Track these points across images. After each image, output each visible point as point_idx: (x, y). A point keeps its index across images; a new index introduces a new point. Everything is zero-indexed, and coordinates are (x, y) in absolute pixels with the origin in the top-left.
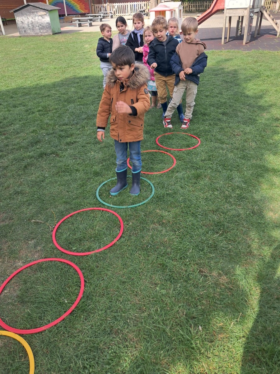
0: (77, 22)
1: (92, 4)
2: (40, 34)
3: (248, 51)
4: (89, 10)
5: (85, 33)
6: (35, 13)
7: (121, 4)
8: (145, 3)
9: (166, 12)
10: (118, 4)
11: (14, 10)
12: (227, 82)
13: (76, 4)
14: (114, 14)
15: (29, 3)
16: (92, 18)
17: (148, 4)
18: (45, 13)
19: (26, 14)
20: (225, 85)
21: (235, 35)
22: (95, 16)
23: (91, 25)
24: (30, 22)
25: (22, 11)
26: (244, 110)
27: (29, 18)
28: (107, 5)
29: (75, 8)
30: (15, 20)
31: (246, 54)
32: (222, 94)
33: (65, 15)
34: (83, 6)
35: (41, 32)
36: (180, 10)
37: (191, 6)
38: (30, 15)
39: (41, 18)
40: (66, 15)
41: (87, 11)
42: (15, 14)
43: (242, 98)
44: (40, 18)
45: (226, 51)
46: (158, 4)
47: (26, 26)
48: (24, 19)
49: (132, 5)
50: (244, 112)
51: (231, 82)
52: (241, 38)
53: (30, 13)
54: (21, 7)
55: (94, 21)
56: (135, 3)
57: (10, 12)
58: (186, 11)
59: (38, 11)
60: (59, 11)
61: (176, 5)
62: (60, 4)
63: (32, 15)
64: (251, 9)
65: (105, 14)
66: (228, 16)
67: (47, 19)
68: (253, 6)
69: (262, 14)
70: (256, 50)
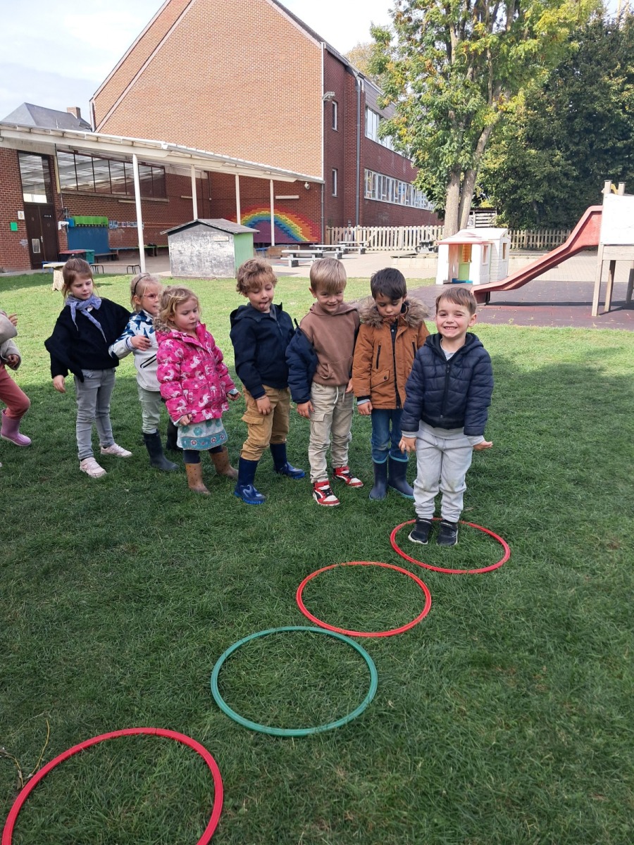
0: (291, 258)
1: (327, 227)
2: (212, 275)
4: (320, 237)
5: (301, 279)
6: (208, 237)
7: (384, 229)
8: (435, 228)
9: (473, 246)
10: (380, 229)
11: (169, 230)
13: (295, 225)
14: (370, 246)
15: (202, 220)
16: (322, 251)
17: (439, 230)
18: (227, 238)
19: (190, 238)
21: (623, 298)
22: (331, 249)
24: (196, 253)
25: (184, 232)
27: (195, 245)
29: (291, 232)
30: (167, 249)
33: (270, 244)
34: (309, 229)
35: (215, 271)
36: (504, 244)
37: (531, 239)
38: (197, 240)
39: (218, 246)
40: (273, 244)
41: (314, 239)
42: (170, 237)
44: (216, 246)
45: (602, 329)
46: (459, 230)
47: (186, 259)
48: (185, 246)
49: (407, 232)
53: (198, 236)
54: (183, 225)
56: (415, 228)
57: (161, 233)
58: (522, 248)
59: (214, 234)
60: (255, 235)
61: (498, 235)
62: (262, 225)
63: (201, 241)
66: (608, 258)
67: (230, 249)
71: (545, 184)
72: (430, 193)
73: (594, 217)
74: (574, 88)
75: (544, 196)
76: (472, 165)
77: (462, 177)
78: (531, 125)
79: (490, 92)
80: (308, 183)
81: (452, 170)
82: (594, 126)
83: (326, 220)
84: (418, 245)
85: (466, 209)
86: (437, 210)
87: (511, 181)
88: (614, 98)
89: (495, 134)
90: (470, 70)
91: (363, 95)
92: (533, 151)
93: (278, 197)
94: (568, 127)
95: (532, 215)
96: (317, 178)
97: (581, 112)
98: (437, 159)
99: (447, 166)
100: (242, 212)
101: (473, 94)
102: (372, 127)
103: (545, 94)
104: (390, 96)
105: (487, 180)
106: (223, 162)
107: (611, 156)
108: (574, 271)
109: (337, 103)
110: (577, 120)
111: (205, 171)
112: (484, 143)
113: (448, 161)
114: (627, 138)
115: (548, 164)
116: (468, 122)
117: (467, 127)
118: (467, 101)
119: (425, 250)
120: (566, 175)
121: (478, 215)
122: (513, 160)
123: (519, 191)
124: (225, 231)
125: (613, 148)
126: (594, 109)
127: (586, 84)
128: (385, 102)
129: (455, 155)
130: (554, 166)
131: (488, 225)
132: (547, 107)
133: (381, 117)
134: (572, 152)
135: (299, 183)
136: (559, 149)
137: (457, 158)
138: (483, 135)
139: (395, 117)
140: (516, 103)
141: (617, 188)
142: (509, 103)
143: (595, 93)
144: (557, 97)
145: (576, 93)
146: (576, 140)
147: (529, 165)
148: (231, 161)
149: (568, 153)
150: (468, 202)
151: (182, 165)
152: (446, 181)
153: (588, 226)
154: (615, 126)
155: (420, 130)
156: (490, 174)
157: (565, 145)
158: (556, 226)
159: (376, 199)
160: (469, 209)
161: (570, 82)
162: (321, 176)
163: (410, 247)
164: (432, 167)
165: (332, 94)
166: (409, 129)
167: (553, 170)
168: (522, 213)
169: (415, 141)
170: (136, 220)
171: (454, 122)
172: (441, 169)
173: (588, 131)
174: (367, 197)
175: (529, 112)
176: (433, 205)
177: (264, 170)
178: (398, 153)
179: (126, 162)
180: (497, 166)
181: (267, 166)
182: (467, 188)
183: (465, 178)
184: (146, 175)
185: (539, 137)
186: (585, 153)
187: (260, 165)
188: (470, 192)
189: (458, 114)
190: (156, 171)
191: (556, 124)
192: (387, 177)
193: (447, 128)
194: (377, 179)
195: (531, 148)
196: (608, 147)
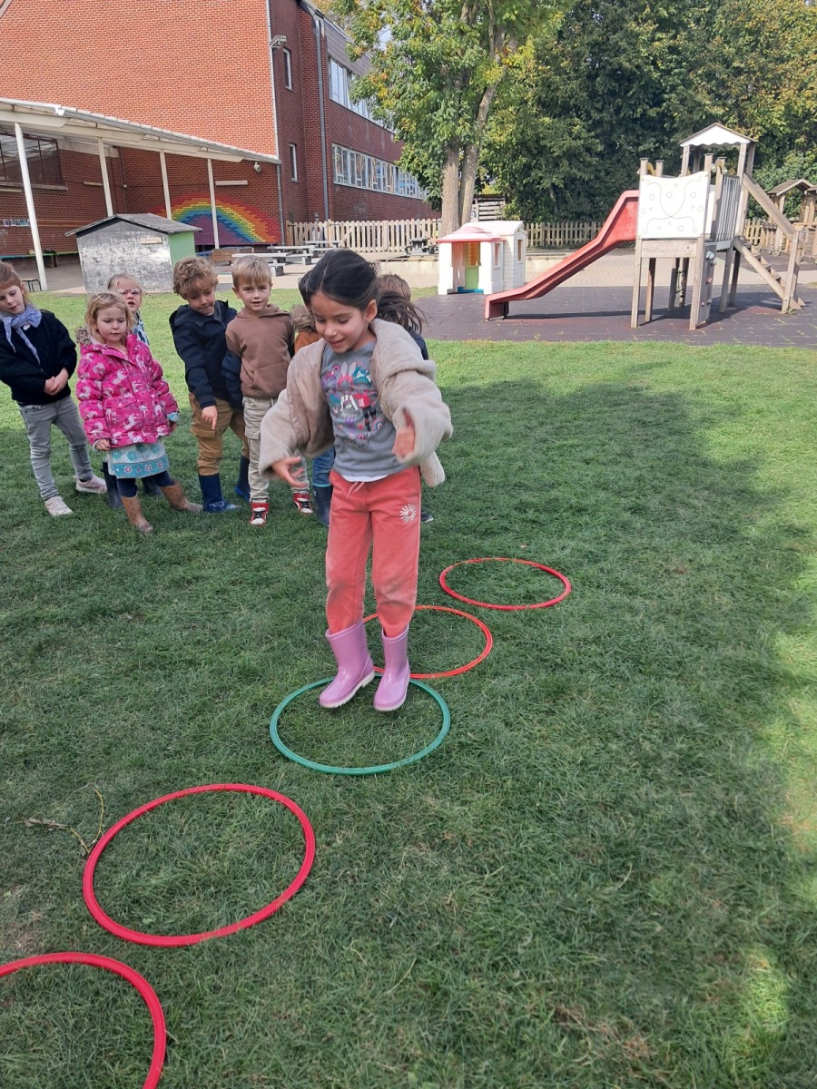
1: (288, 222)
3: (704, 347)
4: (279, 236)
6: (134, 239)
7: (363, 224)
8: (429, 222)
9: (482, 244)
10: (358, 224)
11: (78, 230)
12: (644, 424)
13: (244, 221)
15: (120, 216)
16: (284, 255)
17: (434, 225)
18: (159, 239)
19: (109, 241)
20: (640, 431)
21: (667, 306)
22: (294, 252)
23: (280, 272)
24: (118, 260)
25: (99, 232)
26: (696, 502)
27: (116, 250)
28: (328, 226)
29: (242, 231)
30: (77, 255)
31: (698, 352)
32: (630, 456)
33: (214, 246)
34: (263, 227)
36: (520, 241)
37: (549, 235)
38: (119, 243)
39: (148, 251)
40: (217, 247)
41: (272, 239)
42: (79, 240)
43: (690, 469)
44: (145, 250)
45: (645, 343)
46: (460, 225)
47: (105, 269)
48: (103, 252)
49: (392, 228)
50: (694, 507)
51: (658, 425)
52: (684, 312)
53: (119, 238)
54: (96, 223)
55: (289, 263)
56: (402, 223)
57: (67, 234)
58: (538, 246)
59: (141, 235)
60: (196, 234)
61: (510, 229)
62: (201, 220)
63: (124, 244)
64: (708, 241)
65: (319, 246)
66: (647, 256)
67: (163, 255)
68: (713, 235)
69: (738, 255)
70: (724, 345)
71: (565, 162)
72: (420, 176)
73: (630, 205)
74: (595, 37)
75: (564, 179)
76: (474, 137)
77: (461, 153)
78: (543, 84)
79: (492, 40)
80: (259, 163)
81: (449, 145)
82: (620, 86)
83: (286, 213)
84: (408, 244)
85: (468, 197)
86: (430, 199)
87: (523, 159)
88: (643, 50)
89: (500, 97)
90: (465, 10)
91: (324, 40)
92: (547, 120)
93: (219, 183)
94: (588, 87)
95: (548, 204)
96: (270, 156)
97: (604, 67)
98: (429, 132)
99: (441, 140)
100: (172, 206)
101: (470, 43)
102: (340, 88)
103: (559, 43)
104: (364, 43)
105: (492, 157)
106: (143, 133)
107: (642, 126)
108: (608, 274)
109: (290, 52)
110: (598, 79)
111: (114, 147)
112: (487, 110)
113: (443, 133)
114: (658, 104)
115: (566, 136)
116: (465, 80)
117: (465, 86)
118: (463, 52)
119: (417, 251)
120: (588, 150)
121: (482, 204)
122: (523, 131)
123: (533, 174)
124: (156, 230)
125: (644, 115)
126: (620, 65)
127: (608, 31)
128: (358, 50)
129: (451, 124)
130: (574, 139)
131: (495, 217)
132: (562, 62)
133: (350, 73)
134: (594, 121)
135: (247, 164)
136: (579, 116)
137: (454, 128)
138: (485, 98)
139: (370, 73)
140: (524, 56)
141: (655, 168)
142: (516, 56)
143: (620, 43)
144: (573, 48)
145: (597, 43)
146: (599, 105)
147: (544, 139)
148: (154, 133)
149: (590, 122)
150: (469, 186)
151: (84, 138)
152: (442, 159)
153: (622, 216)
154: (645, 87)
155: (404, 91)
156: (495, 150)
157: (586, 111)
158: (578, 216)
159: (349, 184)
160: (472, 195)
161: (589, 28)
162: (275, 154)
163: (397, 248)
164: (423, 141)
165: (283, 39)
166: (391, 89)
167: (574, 143)
168: (536, 200)
169: (399, 106)
170: (27, 216)
171: (448, 80)
172: (434, 143)
173: (613, 94)
174: (336, 182)
175: (540, 68)
176: (426, 191)
177: (198, 145)
178: (377, 122)
179: (7, 134)
180: (503, 139)
181: (202, 140)
182: (467, 169)
183: (465, 155)
184: (35, 151)
185: (554, 101)
186: (610, 122)
187: (193, 138)
188: (471, 173)
189: (452, 69)
190: (46, 147)
191: (574, 84)
192: (362, 155)
193: (440, 88)
194: (349, 157)
195: (544, 116)
196: (638, 115)
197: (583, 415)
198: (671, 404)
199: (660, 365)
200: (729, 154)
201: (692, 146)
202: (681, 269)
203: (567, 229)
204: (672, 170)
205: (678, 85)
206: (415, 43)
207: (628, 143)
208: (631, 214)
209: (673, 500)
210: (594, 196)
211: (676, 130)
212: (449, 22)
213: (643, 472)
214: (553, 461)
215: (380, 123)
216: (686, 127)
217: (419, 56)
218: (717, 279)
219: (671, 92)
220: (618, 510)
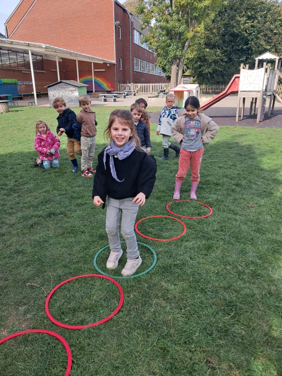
0: (103, 98)
1: (118, 84)
3: (262, 129)
4: (115, 88)
5: (109, 107)
6: (66, 89)
7: (144, 84)
8: (166, 84)
9: (184, 92)
10: (142, 84)
11: (48, 86)
12: (241, 155)
13: (103, 83)
14: (137, 92)
15: (62, 81)
16: (116, 95)
17: (168, 85)
18: (75, 89)
19: (58, 89)
20: (239, 157)
21: (249, 114)
22: (120, 94)
23: (115, 100)
25: (55, 86)
26: (258, 183)
27: (60, 92)
28: (132, 85)
29: (102, 86)
30: (47, 94)
31: (260, 131)
32: (235, 166)
33: (93, 91)
34: (110, 85)
35: (70, 104)
36: (197, 91)
37: (207, 89)
38: (61, 90)
40: (94, 92)
41: (112, 89)
42: (49, 89)
43: (257, 171)
44: (70, 92)
45: (241, 127)
46: (177, 85)
48: (56, 93)
49: (153, 86)
50: (258, 185)
51: (245, 155)
52: (255, 116)
53: (62, 88)
54: (54, 83)
55: (118, 98)
56: (157, 84)
57: (44, 87)
58: (203, 93)
59: (69, 87)
61: (194, 87)
62: (89, 82)
63: (63, 90)
64: (264, 92)
65: (128, 92)
66: (242, 97)
67: (76, 94)
68: (266, 90)
69: (275, 97)
70: (269, 128)
71: (213, 64)
72: (163, 68)
73: (237, 79)
74: (225, 22)
75: (213, 70)
76: (182, 56)
77: (178, 61)
78: (207, 38)
79: (190, 23)
80: (109, 64)
81: (174, 58)
82: (234, 38)
83: (117, 80)
84: (159, 92)
86: (167, 76)
87: (199, 63)
88: (242, 26)
89: (192, 42)
90: (181, 13)
91: (132, 23)
92: (208, 50)
93: (95, 70)
94: (222, 39)
95: (207, 79)
96: (113, 61)
97: (228, 32)
98: (167, 53)
99: (171, 56)
100: (79, 78)
101: (182, 24)
102: (137, 39)
103: (212, 24)
104: (146, 24)
105: (188, 63)
106: (71, 54)
107: (241, 52)
108: (228, 103)
109: (121, 27)
110: (226, 36)
111: (61, 58)
112: (187, 46)
113: (172, 54)
114: (247, 44)
115: (214, 56)
116: (180, 37)
117: (180, 39)
118: (180, 27)
119: (162, 94)
120: (222, 60)
121: (185, 78)
122: (199, 54)
123: (202, 68)
124: (73, 86)
125: (242, 48)
126: (234, 31)
127: (230, 20)
128: (144, 26)
129: (175, 51)
130: (217, 57)
131: (189, 83)
132: (214, 30)
133: (141, 34)
134: (224, 51)
135: (105, 64)
136: (219, 49)
137: (176, 53)
138: (187, 42)
139: (148, 34)
140: (200, 28)
141: (246, 67)
142: (198, 28)
143: (234, 24)
144: (218, 26)
145: (226, 24)
146: (226, 45)
147: (206, 56)
148: (74, 54)
149: (223, 51)
150: (180, 72)
151: (51, 55)
152: (171, 63)
153: (234, 83)
154: (242, 39)
155: (159, 40)
156: (189, 60)
157: (221, 47)
158: (218, 83)
159: (139, 71)
160: (181, 75)
161: (223, 19)
163: (155, 93)
164: (165, 57)
165: (119, 22)
166: (154, 39)
167: (216, 58)
168: (203, 77)
169: (157, 45)
170: (32, 81)
171: (174, 36)
172: (169, 58)
173: (231, 41)
174: (135, 70)
175: (206, 32)
176: (165, 74)
177: (89, 58)
178: (149, 50)
179: (26, 53)
180: (192, 56)
181: (90, 56)
182: (180, 66)
183: (179, 62)
184: (35, 59)
185: (210, 44)
186: (230, 51)
187: (88, 55)
188: (181, 68)
189: (176, 33)
190: (39, 58)
191: (218, 38)
192: (144, 61)
193: (171, 39)
194: (139, 62)
195: (207, 48)
196: (240, 48)
197: (219, 151)
198: (249, 148)
199: (246, 135)
200: (272, 62)
201: (259, 59)
202: (254, 101)
203: (214, 87)
204: (252, 67)
205: (254, 39)
206: (163, 24)
207: (236, 58)
208: (237, 82)
209: (250, 182)
210: (224, 76)
211: (253, 54)
212: (175, 17)
213: (240, 172)
214: (208, 167)
215: (151, 51)
216: (257, 53)
217: (164, 28)
218: (267, 105)
219: (251, 41)
220: (231, 185)
